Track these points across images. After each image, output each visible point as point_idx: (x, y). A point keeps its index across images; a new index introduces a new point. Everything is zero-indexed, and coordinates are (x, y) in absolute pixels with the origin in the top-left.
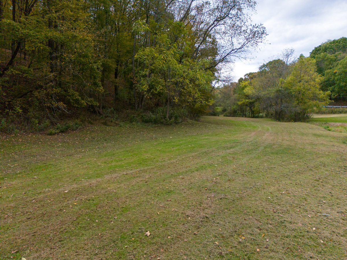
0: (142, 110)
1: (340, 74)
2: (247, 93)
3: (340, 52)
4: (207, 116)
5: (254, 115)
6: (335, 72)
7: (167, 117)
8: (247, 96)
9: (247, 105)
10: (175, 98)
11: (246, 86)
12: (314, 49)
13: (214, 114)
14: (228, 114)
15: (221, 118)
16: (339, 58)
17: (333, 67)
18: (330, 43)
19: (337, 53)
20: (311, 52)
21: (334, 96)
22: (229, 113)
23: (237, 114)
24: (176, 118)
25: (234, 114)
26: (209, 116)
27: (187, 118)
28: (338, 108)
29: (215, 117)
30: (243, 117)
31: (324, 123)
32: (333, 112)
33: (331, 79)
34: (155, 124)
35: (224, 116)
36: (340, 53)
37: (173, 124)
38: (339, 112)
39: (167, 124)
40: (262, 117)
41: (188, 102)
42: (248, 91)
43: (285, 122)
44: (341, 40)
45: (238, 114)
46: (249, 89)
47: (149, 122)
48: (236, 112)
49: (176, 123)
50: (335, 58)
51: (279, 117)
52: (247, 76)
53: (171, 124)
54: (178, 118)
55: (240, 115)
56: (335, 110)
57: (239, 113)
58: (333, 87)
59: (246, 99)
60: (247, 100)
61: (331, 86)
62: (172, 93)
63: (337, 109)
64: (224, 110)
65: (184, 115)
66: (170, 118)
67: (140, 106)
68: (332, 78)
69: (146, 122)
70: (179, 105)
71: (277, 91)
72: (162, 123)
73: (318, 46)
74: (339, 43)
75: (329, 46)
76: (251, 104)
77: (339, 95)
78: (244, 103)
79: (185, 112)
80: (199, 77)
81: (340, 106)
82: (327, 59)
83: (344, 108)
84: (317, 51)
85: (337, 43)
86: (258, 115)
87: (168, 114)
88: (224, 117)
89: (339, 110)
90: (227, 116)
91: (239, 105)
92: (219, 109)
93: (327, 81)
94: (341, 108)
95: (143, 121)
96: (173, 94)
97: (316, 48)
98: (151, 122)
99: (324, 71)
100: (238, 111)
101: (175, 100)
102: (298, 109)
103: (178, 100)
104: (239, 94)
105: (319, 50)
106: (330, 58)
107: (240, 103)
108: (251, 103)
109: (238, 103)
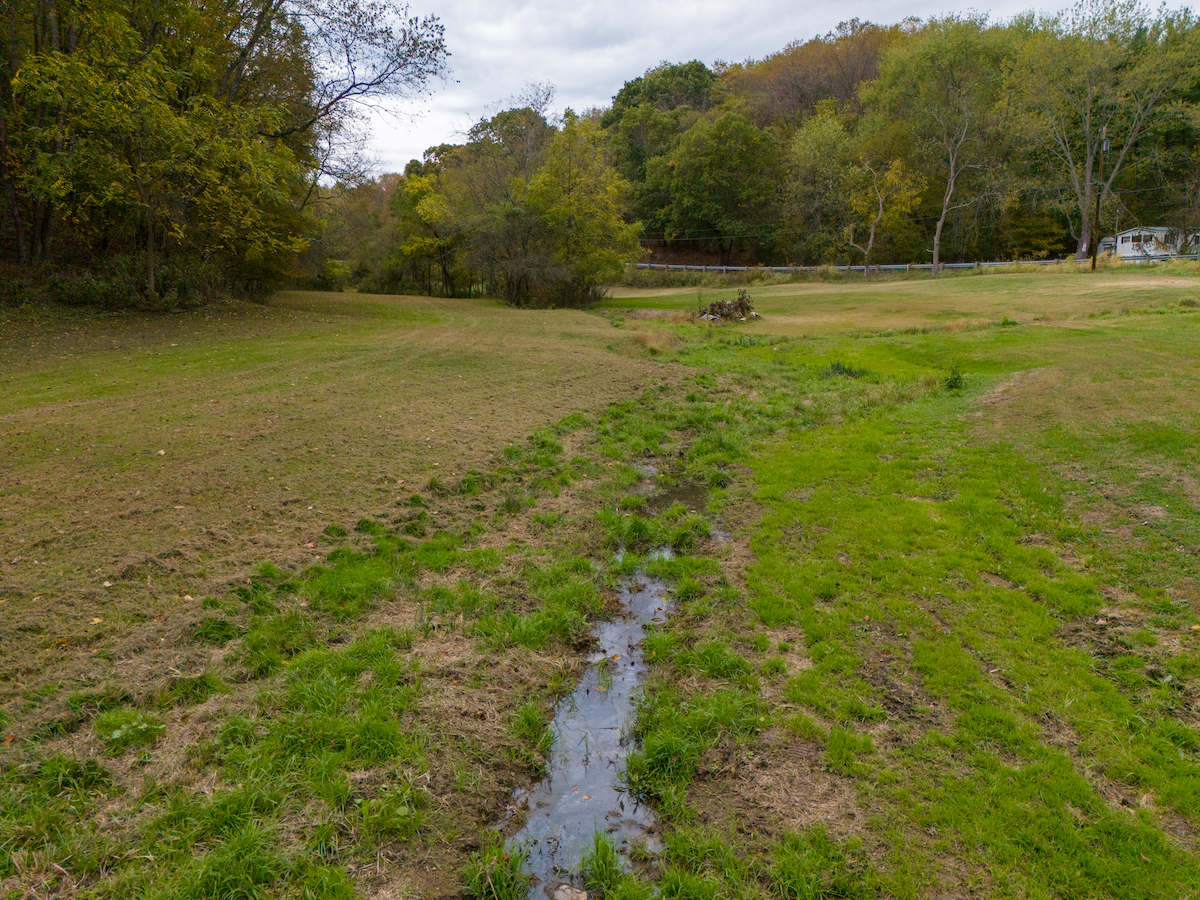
0: (48, 263)
1: (682, 173)
2: (428, 217)
3: (687, 106)
4: (298, 289)
5: (455, 288)
6: (670, 164)
7: (151, 285)
8: (429, 228)
9: (430, 256)
10: (176, 226)
11: (422, 193)
12: (623, 87)
13: (325, 284)
14: (372, 285)
15: (350, 296)
16: (683, 125)
17: (668, 149)
18: (664, 75)
19: (678, 109)
20: (616, 94)
21: (670, 235)
22: (376, 282)
23: (403, 286)
24: (183, 290)
25: (392, 283)
26: (307, 289)
27: (222, 291)
28: (679, 270)
29: (330, 293)
30: (421, 294)
31: (626, 309)
32: (666, 283)
33: (661, 184)
34: (110, 310)
35: (361, 291)
36: (687, 109)
37: (174, 311)
38: (679, 281)
39: (153, 311)
40: (478, 295)
41: (221, 242)
42: (431, 208)
43: (533, 308)
44: (690, 69)
45: (408, 285)
46: (433, 202)
47: (86, 304)
48: (400, 279)
49: (185, 307)
50: (675, 122)
51: (518, 293)
52: (433, 154)
53: (167, 311)
54: (191, 291)
55: (412, 288)
56: (672, 277)
57: (408, 281)
58: (667, 208)
59: (428, 235)
60: (429, 241)
61: (663, 207)
62: (162, 208)
63: (676, 273)
64: (360, 273)
65: (209, 283)
66: (162, 289)
67: (40, 248)
68: (665, 182)
69: (72, 302)
70: (190, 249)
71: (508, 216)
72: (134, 306)
73: (634, 78)
74: (686, 77)
75: (661, 82)
76: (444, 254)
77: (682, 234)
78: (420, 250)
79: (212, 273)
80: (251, 163)
81: (683, 267)
82: (655, 125)
83: (691, 270)
84: (631, 93)
85: (681, 76)
86: (468, 290)
87: (152, 279)
88: (360, 295)
89: (681, 276)
90: (370, 291)
91: (407, 256)
92: (341, 268)
93: (652, 192)
94: (684, 270)
95: (60, 300)
96: (166, 211)
97: (628, 85)
98: (93, 303)
99: (646, 161)
100: (404, 277)
101: (174, 231)
102: (567, 274)
103: (185, 233)
104: (405, 218)
105: (636, 92)
106: (660, 123)
107: (407, 249)
108: (441, 249)
109: (401, 248)
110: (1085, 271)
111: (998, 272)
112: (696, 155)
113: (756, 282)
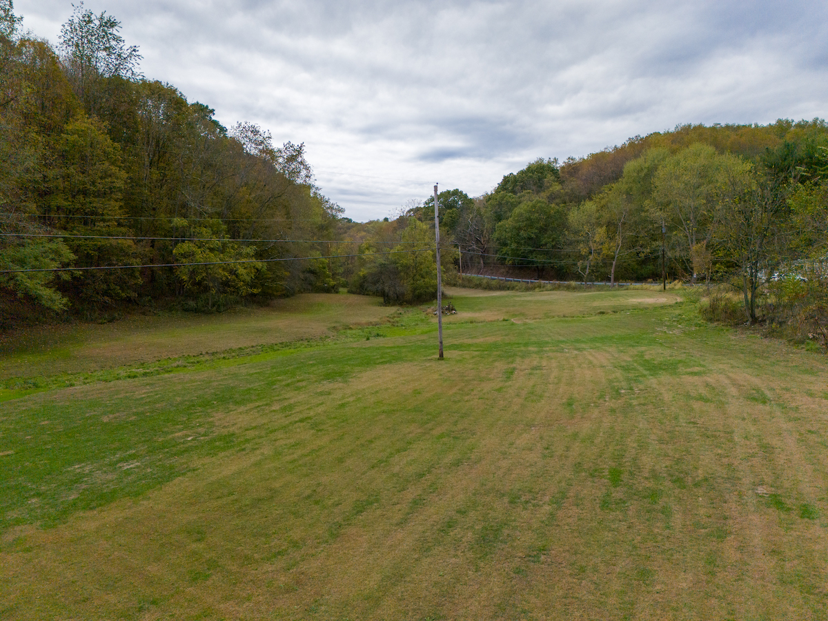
19: (523, 193)
21: (508, 262)
36: (528, 193)
50: (519, 201)
66: (213, 306)
74: (534, 173)
110: (660, 291)
111: (634, 289)
112: (518, 221)
113: (537, 290)
